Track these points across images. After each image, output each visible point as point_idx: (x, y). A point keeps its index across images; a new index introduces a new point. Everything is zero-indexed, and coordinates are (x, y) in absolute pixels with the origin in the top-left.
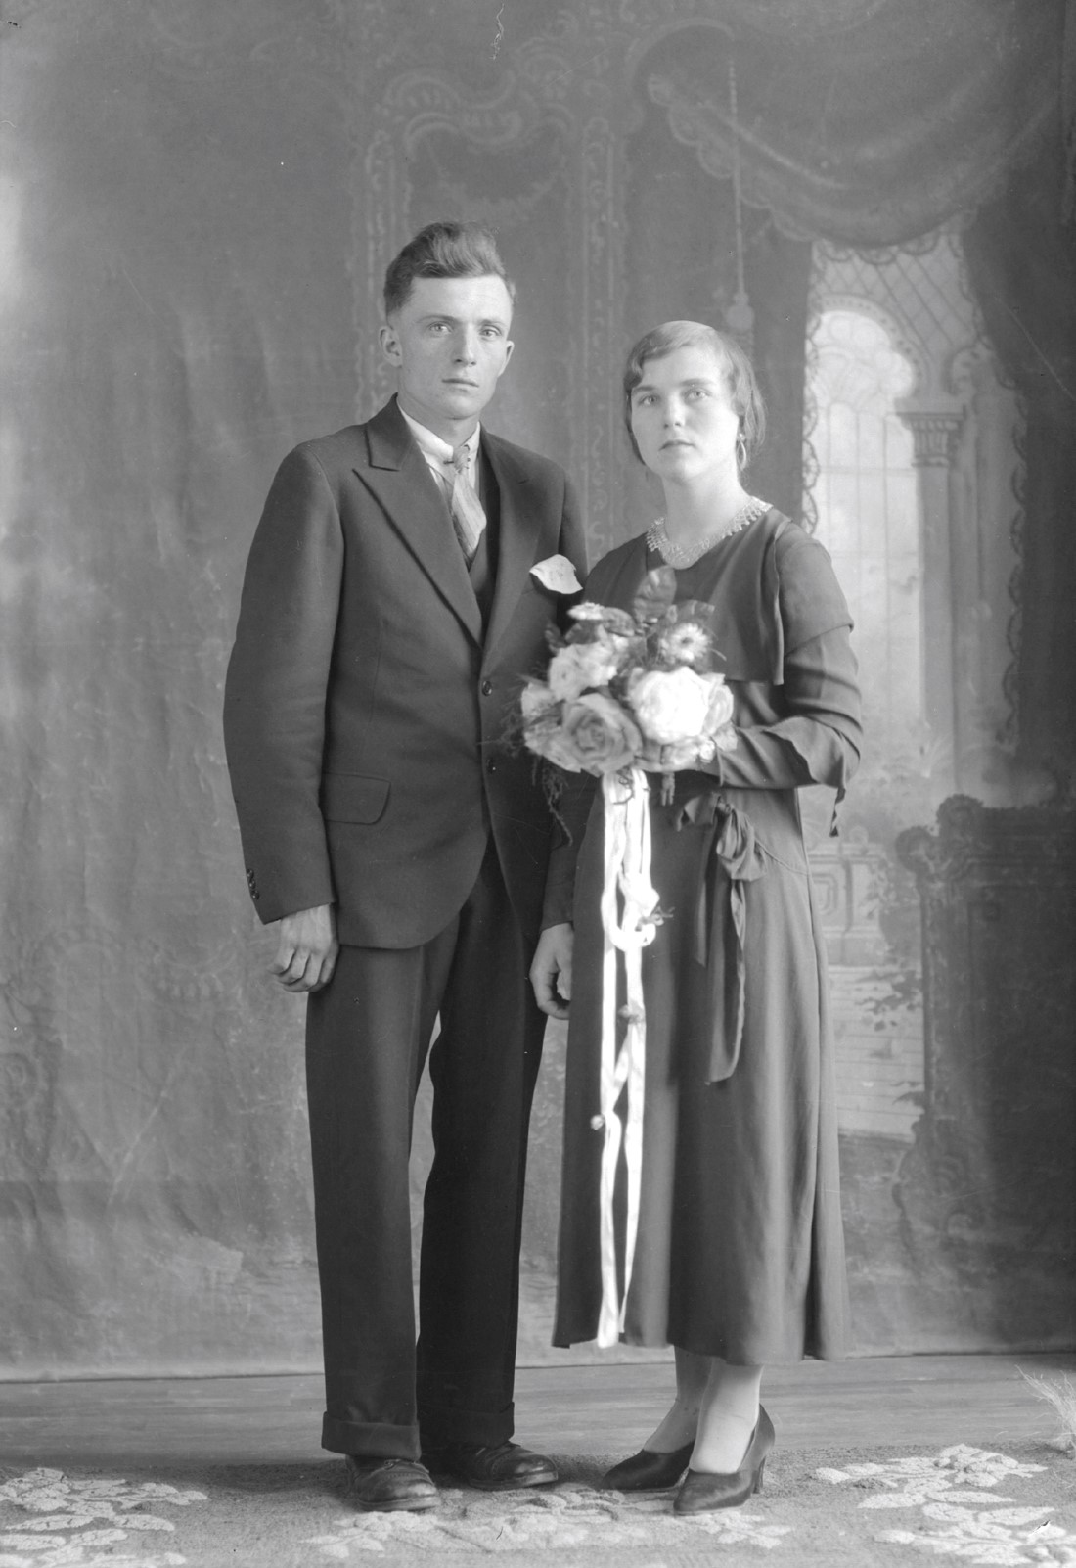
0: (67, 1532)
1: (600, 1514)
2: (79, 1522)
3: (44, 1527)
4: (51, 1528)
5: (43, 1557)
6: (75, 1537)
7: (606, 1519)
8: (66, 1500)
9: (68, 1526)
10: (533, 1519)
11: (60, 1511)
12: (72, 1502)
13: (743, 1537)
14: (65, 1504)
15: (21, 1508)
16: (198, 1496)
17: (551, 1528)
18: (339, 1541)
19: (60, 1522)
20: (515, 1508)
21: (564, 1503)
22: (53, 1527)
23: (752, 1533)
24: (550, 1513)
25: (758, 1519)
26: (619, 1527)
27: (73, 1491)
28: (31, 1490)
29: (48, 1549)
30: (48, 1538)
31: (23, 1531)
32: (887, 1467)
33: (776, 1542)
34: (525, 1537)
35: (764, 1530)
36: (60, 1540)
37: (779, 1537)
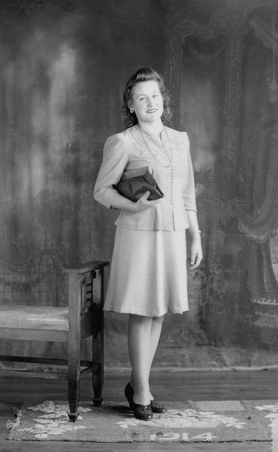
0: (54, 419)
1: (196, 418)
2: (57, 416)
3: (48, 417)
4: (50, 418)
5: (47, 425)
6: (56, 421)
7: (197, 420)
8: (54, 410)
9: (54, 417)
10: (177, 419)
11: (52, 413)
12: (56, 411)
13: (233, 425)
14: (54, 411)
15: (43, 412)
16: (89, 410)
17: (182, 422)
18: (126, 423)
19: (52, 416)
20: (173, 416)
21: (186, 415)
22: (51, 417)
23: (235, 424)
24: (182, 418)
25: (238, 420)
26: (200, 422)
27: (56, 408)
28: (45, 407)
29: (49, 423)
30: (49, 420)
31: (42, 418)
32: (275, 406)
33: (241, 427)
34: (174, 424)
35: (239, 423)
36: (52, 421)
37: (241, 425)
